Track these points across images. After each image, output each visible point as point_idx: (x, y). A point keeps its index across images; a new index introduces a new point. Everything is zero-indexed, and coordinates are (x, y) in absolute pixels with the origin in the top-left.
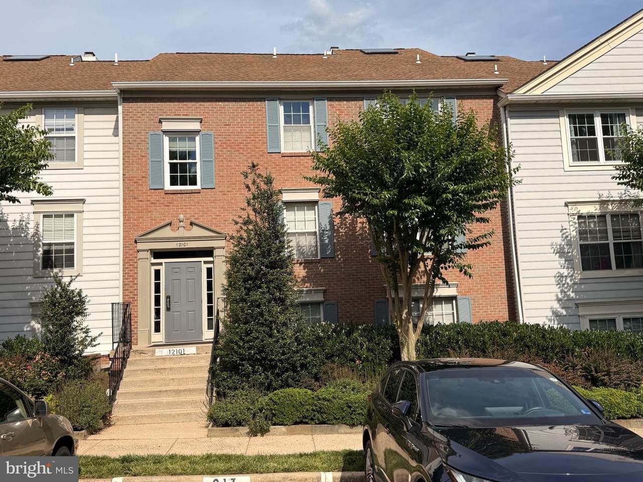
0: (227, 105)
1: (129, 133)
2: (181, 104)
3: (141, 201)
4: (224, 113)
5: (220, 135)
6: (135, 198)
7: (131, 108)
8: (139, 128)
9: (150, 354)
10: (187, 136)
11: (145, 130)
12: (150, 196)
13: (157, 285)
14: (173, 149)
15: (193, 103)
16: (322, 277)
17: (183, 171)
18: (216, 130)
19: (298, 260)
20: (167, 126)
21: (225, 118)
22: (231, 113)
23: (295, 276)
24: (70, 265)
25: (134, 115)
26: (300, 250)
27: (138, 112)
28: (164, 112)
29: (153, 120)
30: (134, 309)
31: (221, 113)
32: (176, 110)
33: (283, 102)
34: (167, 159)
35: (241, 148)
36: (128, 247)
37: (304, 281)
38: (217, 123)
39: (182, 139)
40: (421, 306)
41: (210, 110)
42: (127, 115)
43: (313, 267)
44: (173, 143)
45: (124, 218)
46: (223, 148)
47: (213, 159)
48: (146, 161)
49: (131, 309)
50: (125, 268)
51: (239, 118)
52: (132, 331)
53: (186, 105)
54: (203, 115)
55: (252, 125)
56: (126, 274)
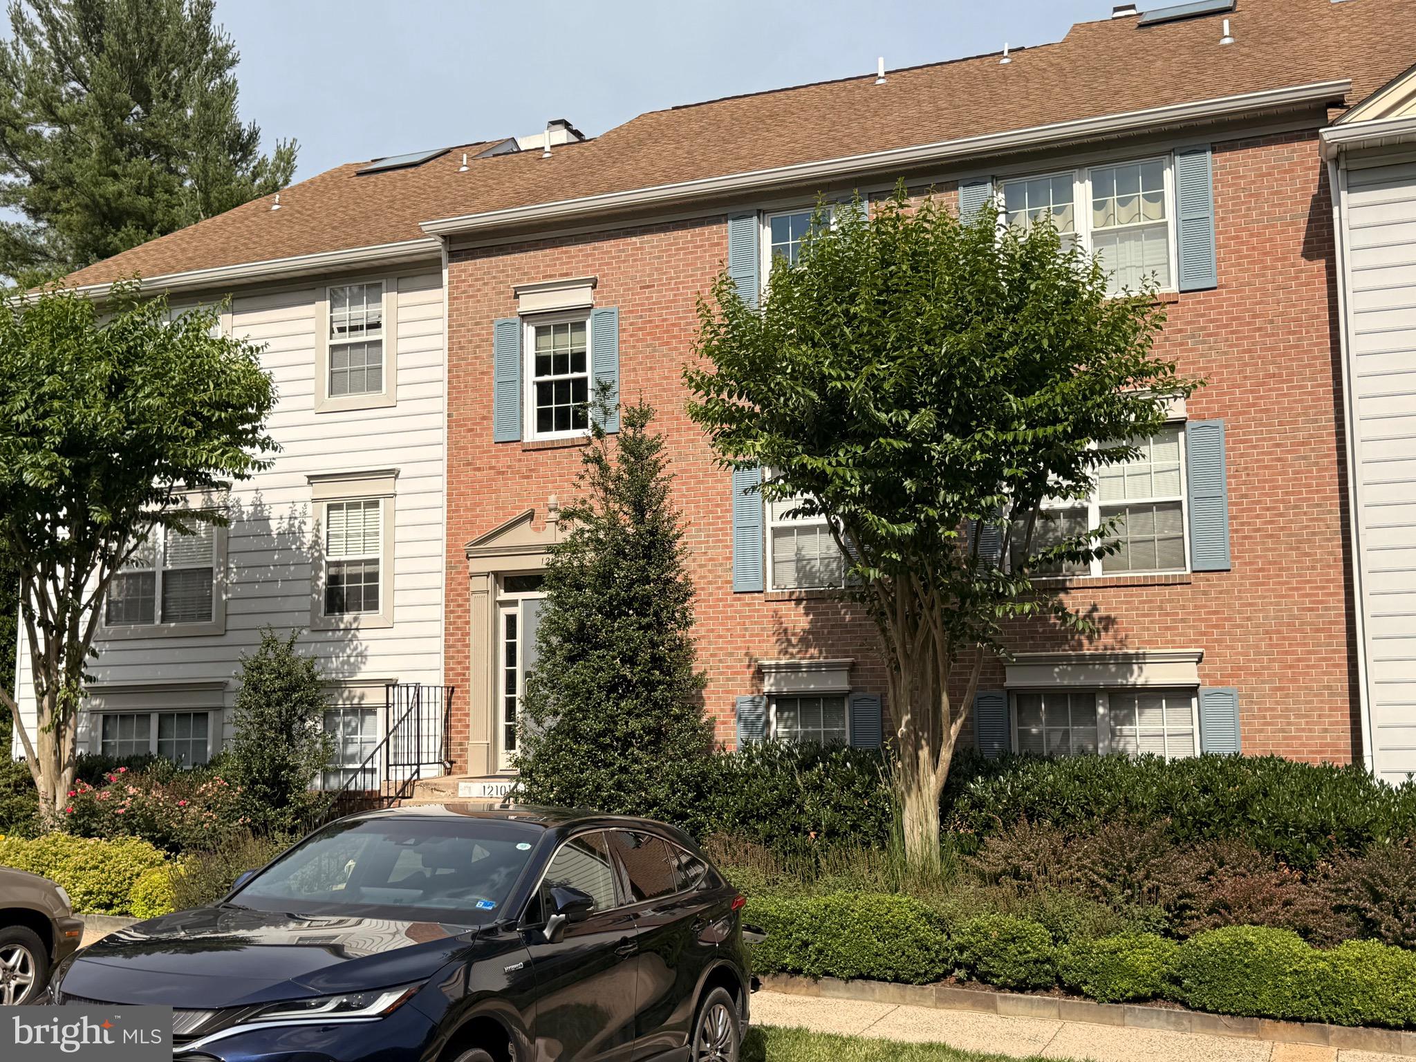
0: (648, 242)
1: (460, 326)
2: (556, 252)
3: (479, 469)
4: (641, 260)
5: (631, 312)
6: (469, 464)
7: (464, 271)
8: (477, 312)
9: (449, 792)
10: (569, 321)
11: (488, 317)
12: (496, 457)
13: (511, 649)
14: (543, 352)
15: (580, 246)
16: (848, 632)
17: (563, 398)
18: (624, 301)
19: (792, 593)
20: (530, 303)
21: (644, 271)
22: (655, 258)
23: (786, 630)
24: (373, 605)
25: (470, 286)
26: (804, 567)
27: (477, 280)
28: (525, 274)
29: (503, 293)
30: (464, 698)
31: (635, 260)
32: (548, 266)
33: (768, 218)
34: (530, 375)
35: (674, 337)
36: (455, 567)
37: (805, 642)
38: (626, 284)
39: (561, 328)
40: (1101, 710)
41: (613, 258)
42: (457, 287)
43: (827, 608)
44: (542, 339)
45: (448, 506)
46: (637, 341)
47: (615, 368)
48: (489, 384)
49: (459, 698)
50: (448, 613)
51: (671, 267)
52: (461, 744)
53: (566, 252)
54: (598, 271)
55: (698, 281)
56: (450, 624)
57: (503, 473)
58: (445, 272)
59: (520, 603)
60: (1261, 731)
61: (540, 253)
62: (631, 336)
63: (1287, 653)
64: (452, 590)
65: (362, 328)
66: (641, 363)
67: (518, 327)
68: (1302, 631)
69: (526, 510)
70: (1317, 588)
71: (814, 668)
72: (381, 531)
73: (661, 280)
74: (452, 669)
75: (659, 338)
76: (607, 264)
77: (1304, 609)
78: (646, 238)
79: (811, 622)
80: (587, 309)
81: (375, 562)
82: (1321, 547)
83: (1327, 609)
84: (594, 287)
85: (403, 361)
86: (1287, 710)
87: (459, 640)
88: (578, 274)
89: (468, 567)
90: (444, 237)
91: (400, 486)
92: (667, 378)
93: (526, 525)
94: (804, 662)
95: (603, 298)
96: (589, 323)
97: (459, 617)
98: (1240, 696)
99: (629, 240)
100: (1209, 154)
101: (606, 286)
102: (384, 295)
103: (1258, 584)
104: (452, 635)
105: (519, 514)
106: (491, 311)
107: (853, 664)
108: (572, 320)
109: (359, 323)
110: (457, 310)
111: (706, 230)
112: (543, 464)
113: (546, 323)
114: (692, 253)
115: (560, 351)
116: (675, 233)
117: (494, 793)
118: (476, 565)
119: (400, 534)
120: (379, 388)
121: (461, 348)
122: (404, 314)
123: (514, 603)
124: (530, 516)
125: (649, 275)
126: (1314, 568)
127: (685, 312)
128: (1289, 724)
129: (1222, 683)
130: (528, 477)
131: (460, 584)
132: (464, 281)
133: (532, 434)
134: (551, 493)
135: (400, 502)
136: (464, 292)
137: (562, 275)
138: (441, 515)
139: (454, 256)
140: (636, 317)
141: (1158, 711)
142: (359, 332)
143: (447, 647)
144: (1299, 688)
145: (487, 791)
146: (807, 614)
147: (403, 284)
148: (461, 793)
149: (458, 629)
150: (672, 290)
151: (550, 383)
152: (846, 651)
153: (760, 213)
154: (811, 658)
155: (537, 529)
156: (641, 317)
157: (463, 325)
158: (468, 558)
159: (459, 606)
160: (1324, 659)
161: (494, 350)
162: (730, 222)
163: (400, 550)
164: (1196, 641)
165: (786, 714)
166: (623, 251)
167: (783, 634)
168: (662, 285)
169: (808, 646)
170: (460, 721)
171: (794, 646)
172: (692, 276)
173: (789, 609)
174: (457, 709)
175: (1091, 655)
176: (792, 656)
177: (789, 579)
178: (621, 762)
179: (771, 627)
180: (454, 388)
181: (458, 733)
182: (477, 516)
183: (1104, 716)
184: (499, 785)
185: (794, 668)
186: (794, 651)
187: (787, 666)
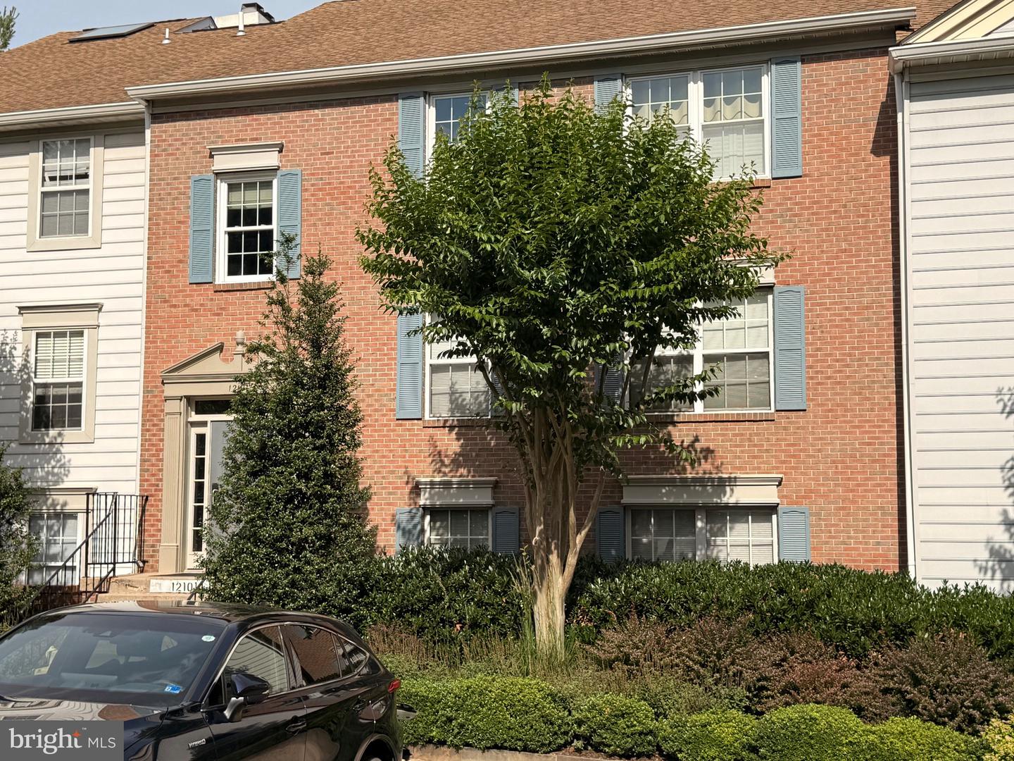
1: (160, 180)
2: (247, 119)
3: (175, 306)
4: (323, 129)
5: (313, 174)
6: (165, 301)
7: (165, 132)
8: (176, 169)
9: (142, 587)
10: (258, 180)
11: (185, 173)
12: (191, 296)
13: (200, 464)
14: (234, 206)
15: (269, 115)
16: (493, 455)
17: (251, 246)
18: (307, 165)
19: (446, 421)
20: (224, 162)
21: (325, 139)
22: (334, 128)
23: (439, 453)
24: (76, 423)
25: (170, 145)
26: (457, 399)
27: (176, 140)
28: (219, 137)
29: (199, 152)
30: (157, 506)
31: (317, 130)
32: (241, 131)
33: (433, 99)
34: (222, 227)
35: (350, 198)
36: (152, 391)
37: (456, 464)
38: (309, 150)
39: (250, 186)
40: (699, 524)
41: (298, 127)
42: (158, 146)
43: (475, 434)
44: (235, 195)
45: (146, 338)
46: (318, 200)
47: (298, 222)
48: (186, 232)
49: (152, 506)
50: (144, 431)
51: (348, 137)
52: (153, 546)
53: (256, 120)
54: (284, 137)
55: (372, 150)
56: (146, 440)
57: (196, 310)
58: (148, 133)
59: (209, 424)
60: (827, 543)
61: (232, 119)
62: (313, 195)
63: (849, 479)
64: (148, 411)
65: (71, 177)
66: (320, 219)
67: (212, 184)
68: (861, 462)
69: (216, 343)
70: (874, 426)
71: (463, 485)
72: (85, 358)
73: (339, 148)
74: (147, 480)
75: (337, 198)
76: (293, 132)
77: (864, 444)
78: (327, 111)
79: (462, 446)
80: (274, 171)
81: (79, 384)
82: (878, 393)
83: (882, 444)
84: (280, 151)
85: (108, 209)
86: (848, 526)
87: (153, 455)
88: (266, 139)
89: (163, 392)
90: (147, 101)
91: (103, 319)
92: (342, 233)
93: (216, 357)
94: (454, 480)
95: (288, 161)
96: (275, 182)
97: (154, 435)
98: (811, 514)
99: (312, 112)
100: (799, 64)
101: (291, 151)
102: (92, 150)
103: (828, 422)
104: (148, 450)
105: (210, 346)
106: (188, 168)
107: (497, 482)
108: (260, 179)
109: (68, 173)
110: (158, 165)
111: (380, 107)
112: (231, 304)
113: (238, 180)
114: (366, 126)
115: (250, 205)
116: (352, 109)
117: (182, 589)
118: (170, 390)
119: (102, 361)
120: (86, 231)
121: (161, 200)
122: (109, 167)
123: (204, 424)
124: (220, 348)
125: (329, 144)
126: (872, 410)
127: (359, 176)
128: (849, 538)
129: (796, 503)
130: (218, 315)
131: (156, 406)
132: (164, 141)
133: (222, 277)
134: (238, 329)
135: (102, 332)
136: (164, 150)
137: (252, 140)
138: (139, 345)
139: (156, 118)
140: (317, 179)
141: (745, 525)
142: (69, 181)
143: (143, 461)
144: (858, 509)
145: (176, 587)
146: (458, 439)
147: (110, 140)
148: (152, 589)
149: (153, 445)
150: (349, 157)
151: (240, 233)
152: (490, 471)
153: (426, 95)
154: (460, 476)
155: (225, 360)
156: (321, 179)
157: (163, 179)
158: (163, 383)
159: (154, 425)
160: (879, 485)
161: (191, 202)
162: (400, 101)
163: (102, 375)
164: (777, 468)
165: (438, 524)
166: (307, 121)
167: (438, 456)
168: (341, 152)
169: (459, 466)
170: (152, 525)
171: (446, 466)
172: (367, 146)
173: (444, 435)
174: (151, 515)
175: (693, 478)
176: (445, 474)
177: (444, 409)
178: (296, 563)
179: (427, 449)
180: (154, 234)
181: (150, 536)
182: (173, 347)
183: (701, 529)
184: (187, 582)
185: (447, 485)
186: (447, 470)
187: (440, 483)
